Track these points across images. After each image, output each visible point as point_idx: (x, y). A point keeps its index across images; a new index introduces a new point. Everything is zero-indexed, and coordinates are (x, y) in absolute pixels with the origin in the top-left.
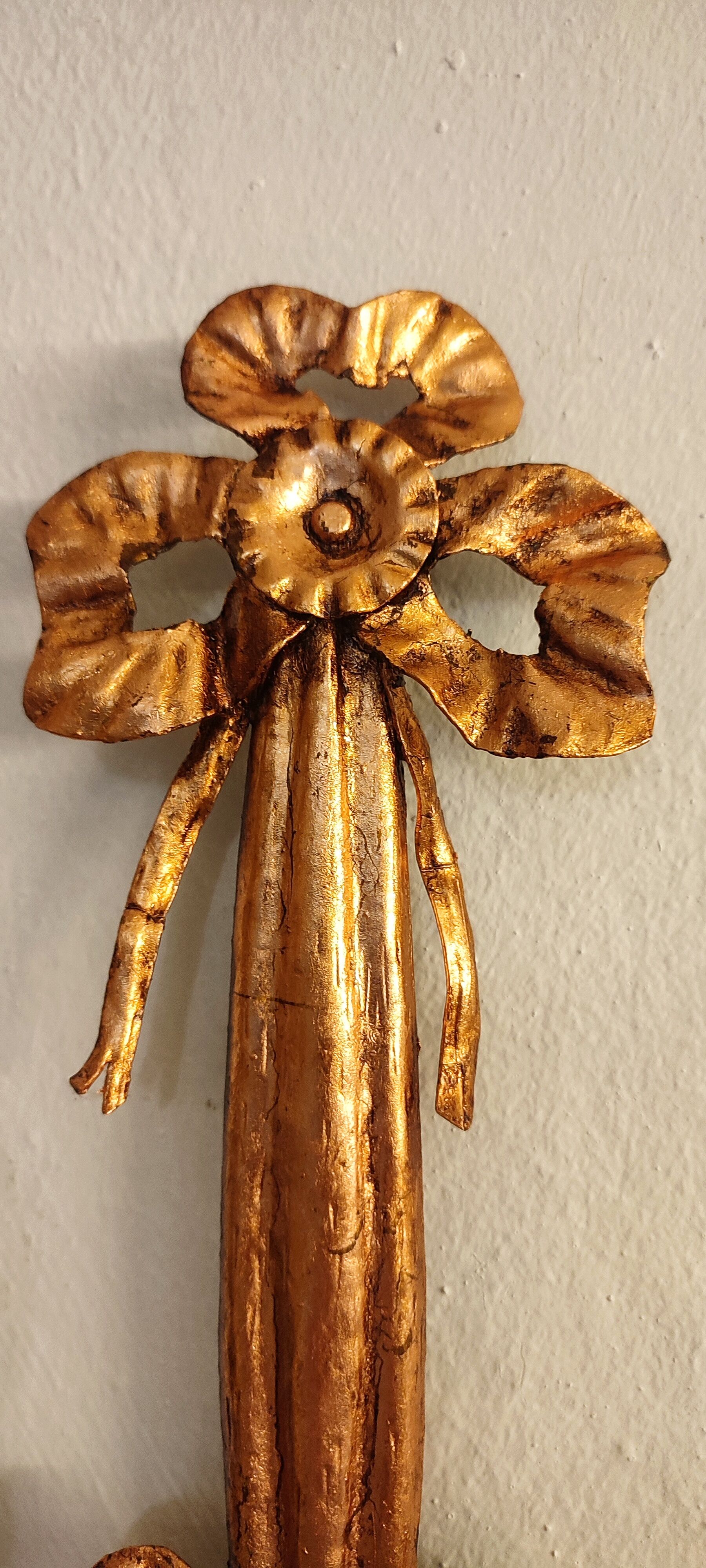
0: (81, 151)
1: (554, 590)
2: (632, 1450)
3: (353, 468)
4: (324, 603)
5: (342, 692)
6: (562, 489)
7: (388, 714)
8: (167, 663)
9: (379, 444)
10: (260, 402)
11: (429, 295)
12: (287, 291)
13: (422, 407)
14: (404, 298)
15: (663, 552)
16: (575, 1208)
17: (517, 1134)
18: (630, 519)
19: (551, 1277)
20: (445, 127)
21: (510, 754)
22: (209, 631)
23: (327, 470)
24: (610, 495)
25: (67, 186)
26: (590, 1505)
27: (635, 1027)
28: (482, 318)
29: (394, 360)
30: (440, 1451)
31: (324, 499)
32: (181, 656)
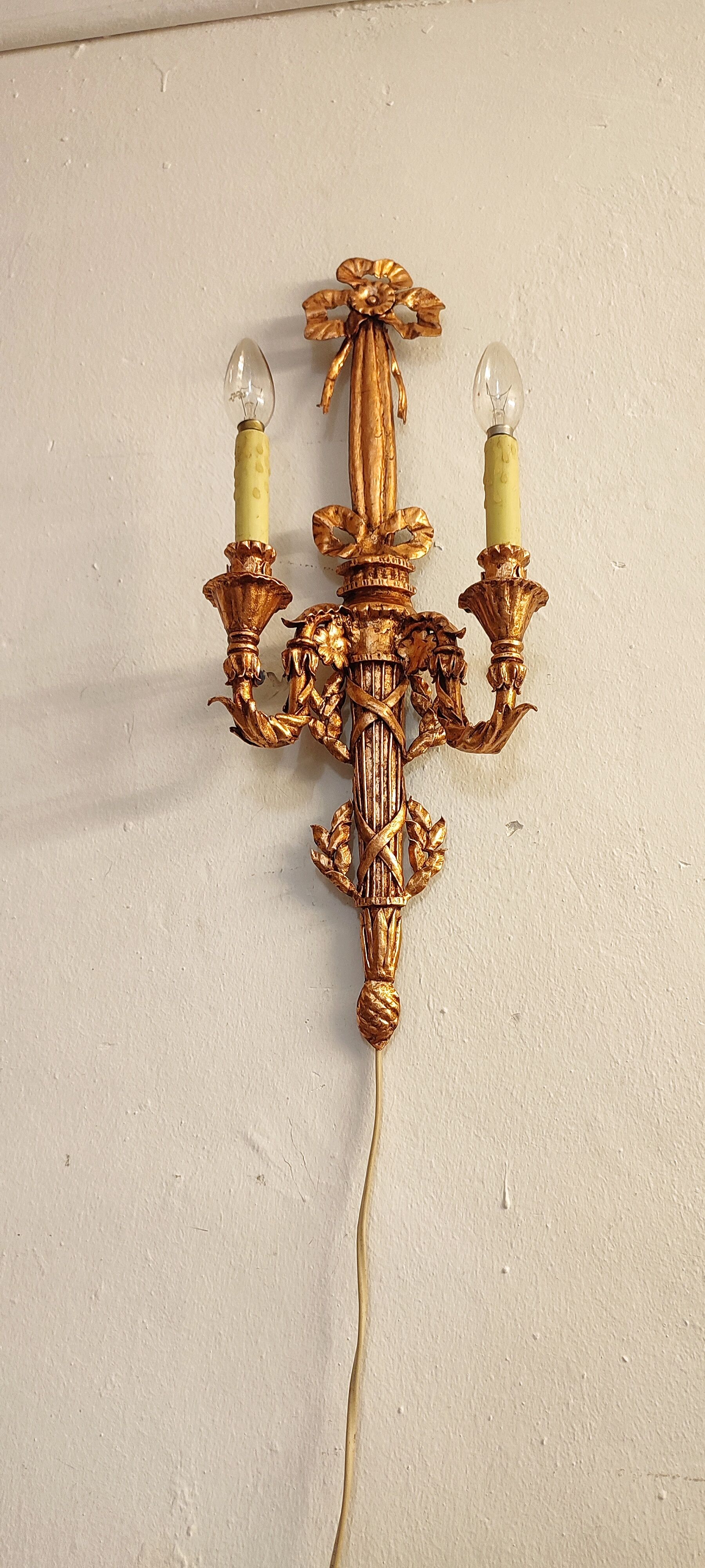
1: (420, 311)
2: (445, 496)
3: (376, 291)
4: (371, 313)
5: (375, 334)
6: (422, 292)
7: (385, 338)
8: (336, 327)
9: (382, 286)
10: (355, 280)
11: (392, 261)
12: (359, 259)
13: (390, 281)
14: (386, 261)
15: (445, 305)
16: (431, 449)
17: (417, 436)
18: (437, 300)
21: (412, 338)
23: (370, 292)
24: (432, 294)
25: (300, 247)
27: (443, 410)
28: (404, 268)
29: (384, 272)
31: (370, 296)
32: (339, 324)
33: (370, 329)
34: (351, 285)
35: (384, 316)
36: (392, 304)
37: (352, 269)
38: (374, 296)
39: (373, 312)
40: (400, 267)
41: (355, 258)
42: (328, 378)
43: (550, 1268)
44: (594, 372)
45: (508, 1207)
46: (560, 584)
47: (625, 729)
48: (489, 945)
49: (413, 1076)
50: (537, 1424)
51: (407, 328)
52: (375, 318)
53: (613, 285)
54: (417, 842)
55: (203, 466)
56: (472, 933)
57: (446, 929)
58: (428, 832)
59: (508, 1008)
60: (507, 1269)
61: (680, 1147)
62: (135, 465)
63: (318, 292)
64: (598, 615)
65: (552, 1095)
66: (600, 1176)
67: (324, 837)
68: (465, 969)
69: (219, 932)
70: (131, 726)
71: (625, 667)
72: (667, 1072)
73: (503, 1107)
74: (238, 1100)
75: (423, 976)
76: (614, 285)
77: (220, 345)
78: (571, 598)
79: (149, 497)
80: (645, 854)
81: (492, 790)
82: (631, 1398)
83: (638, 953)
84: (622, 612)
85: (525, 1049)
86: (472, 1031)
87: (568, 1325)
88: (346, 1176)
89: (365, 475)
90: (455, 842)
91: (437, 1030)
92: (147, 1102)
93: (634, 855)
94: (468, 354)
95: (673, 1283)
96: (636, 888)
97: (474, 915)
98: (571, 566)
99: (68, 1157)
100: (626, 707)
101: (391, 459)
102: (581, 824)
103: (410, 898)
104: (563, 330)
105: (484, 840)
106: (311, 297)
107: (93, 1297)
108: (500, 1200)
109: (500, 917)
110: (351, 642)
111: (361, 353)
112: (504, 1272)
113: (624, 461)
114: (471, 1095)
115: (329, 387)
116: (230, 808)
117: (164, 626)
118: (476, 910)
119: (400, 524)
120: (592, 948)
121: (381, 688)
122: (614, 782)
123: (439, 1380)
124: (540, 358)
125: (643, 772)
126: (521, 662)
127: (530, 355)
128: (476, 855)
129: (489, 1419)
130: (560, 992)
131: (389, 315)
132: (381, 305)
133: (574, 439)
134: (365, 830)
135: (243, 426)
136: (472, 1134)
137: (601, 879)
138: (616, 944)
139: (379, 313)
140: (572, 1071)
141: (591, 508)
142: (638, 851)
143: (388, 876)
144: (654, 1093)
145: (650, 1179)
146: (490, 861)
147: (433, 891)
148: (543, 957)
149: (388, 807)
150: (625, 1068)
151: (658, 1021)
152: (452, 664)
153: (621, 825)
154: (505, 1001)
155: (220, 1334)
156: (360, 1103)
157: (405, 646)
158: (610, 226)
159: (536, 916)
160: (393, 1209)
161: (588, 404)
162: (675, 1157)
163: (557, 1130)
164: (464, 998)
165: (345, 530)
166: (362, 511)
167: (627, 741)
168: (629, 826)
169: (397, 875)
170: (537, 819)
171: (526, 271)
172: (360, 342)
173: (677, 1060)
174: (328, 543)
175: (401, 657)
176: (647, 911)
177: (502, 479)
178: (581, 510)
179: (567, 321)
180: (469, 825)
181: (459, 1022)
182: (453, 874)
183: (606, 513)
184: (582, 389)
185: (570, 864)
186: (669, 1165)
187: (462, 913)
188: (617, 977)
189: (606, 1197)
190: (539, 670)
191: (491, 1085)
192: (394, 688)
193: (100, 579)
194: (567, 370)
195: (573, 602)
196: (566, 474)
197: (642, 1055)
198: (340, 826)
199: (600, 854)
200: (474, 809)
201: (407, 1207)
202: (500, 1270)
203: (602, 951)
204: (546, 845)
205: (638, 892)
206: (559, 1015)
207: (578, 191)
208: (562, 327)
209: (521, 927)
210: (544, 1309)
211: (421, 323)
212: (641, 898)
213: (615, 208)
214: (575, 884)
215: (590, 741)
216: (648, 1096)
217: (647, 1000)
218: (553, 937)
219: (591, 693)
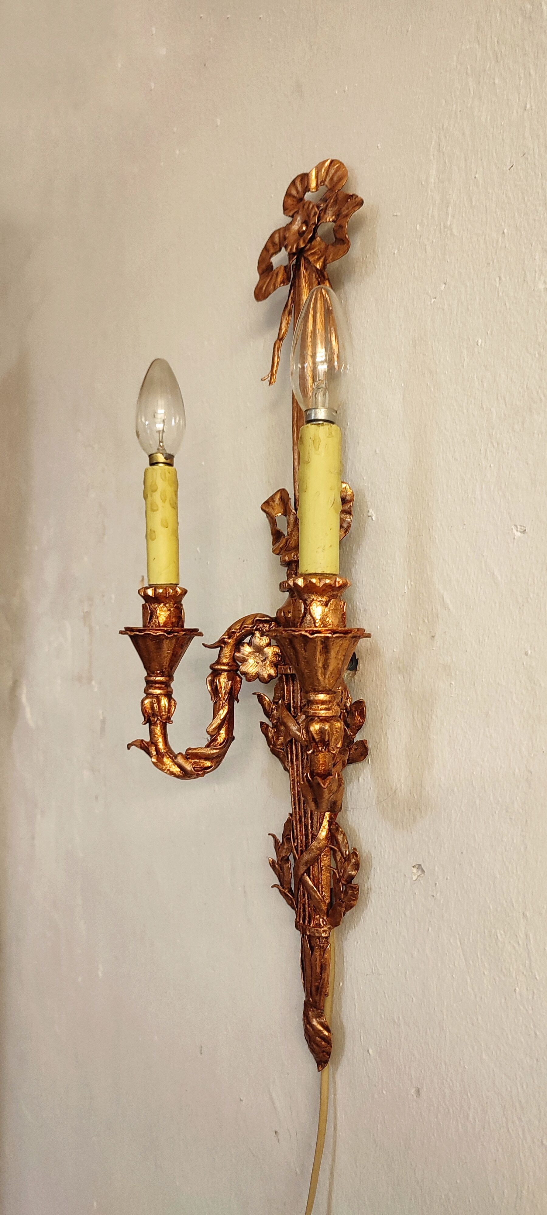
1: (337, 224)
3: (306, 214)
4: (296, 248)
8: (281, 276)
10: (297, 206)
22: (285, 267)
29: (320, 181)
31: (301, 224)
33: (301, 267)
34: (291, 215)
35: (307, 246)
36: (316, 226)
37: (295, 193)
38: (305, 221)
39: (298, 247)
40: (336, 163)
41: (297, 177)
42: (278, 339)
47: (516, 770)
54: (336, 872)
58: (345, 861)
59: (412, 1077)
62: (213, 448)
63: (271, 237)
64: (497, 604)
67: (277, 848)
71: (520, 682)
78: (473, 580)
79: (219, 480)
80: (527, 950)
84: (520, 600)
85: (422, 1129)
86: (388, 1084)
93: (516, 946)
94: (396, 251)
97: (389, 959)
98: (475, 534)
102: (471, 887)
103: (332, 928)
104: (477, 176)
105: (397, 879)
115: (276, 350)
118: (390, 955)
124: (455, 231)
128: (391, 893)
131: (314, 242)
132: (309, 232)
137: (486, 966)
139: (303, 245)
141: (496, 446)
146: (400, 904)
149: (309, 831)
153: (507, 902)
159: (432, 985)
164: (382, 1047)
168: (512, 906)
169: (317, 905)
170: (436, 867)
178: (486, 451)
181: (378, 1069)
184: (493, 263)
185: (460, 933)
196: (475, 399)
204: (442, 902)
209: (421, 991)
214: (464, 960)
218: (445, 1016)
219: (487, 714)
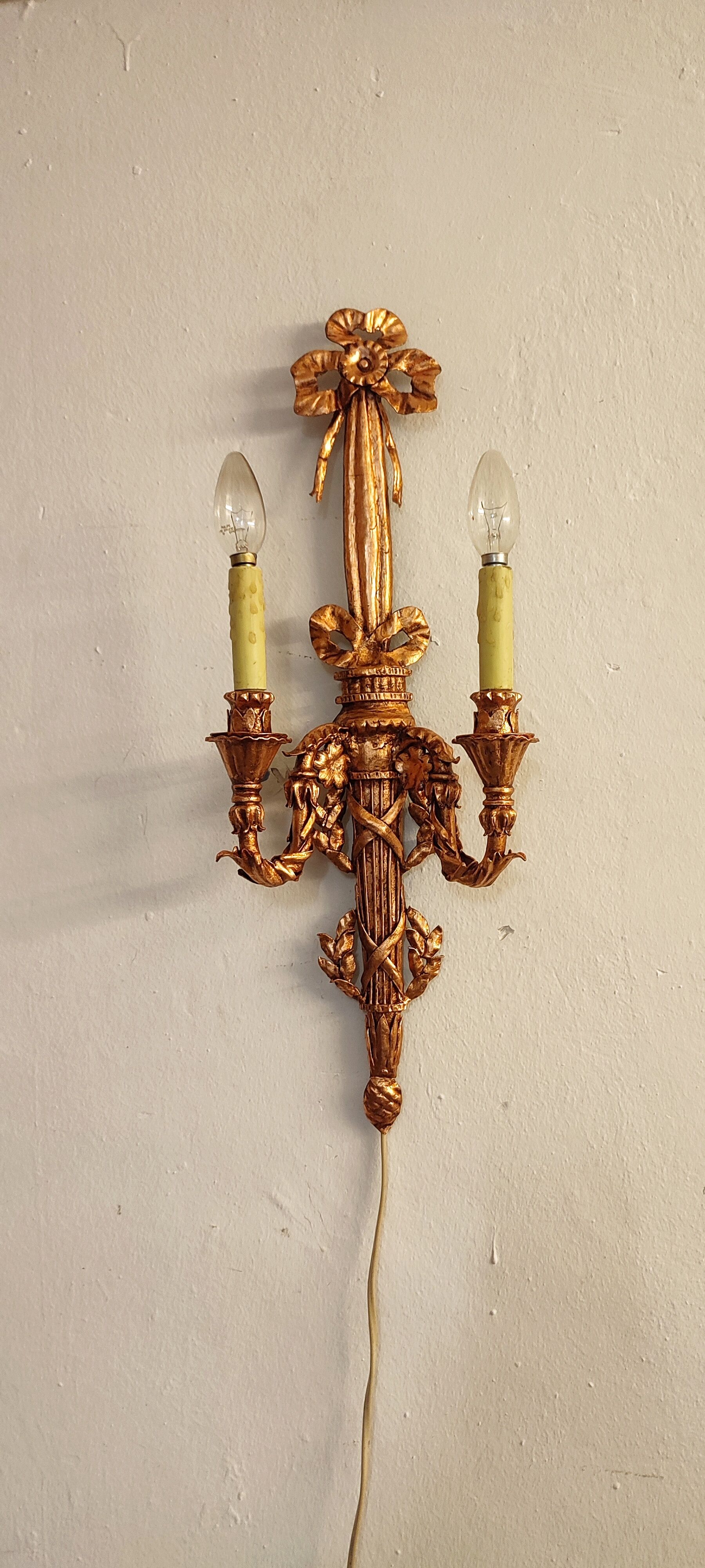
0: (289, 271)
1: (414, 378)
2: (442, 586)
3: (368, 352)
4: (363, 382)
5: (367, 404)
6: (416, 355)
7: (378, 409)
8: (327, 398)
9: (374, 346)
10: (345, 337)
11: (384, 309)
12: (350, 310)
13: (383, 337)
14: (378, 310)
15: (440, 369)
16: (427, 531)
17: (413, 515)
18: (432, 362)
19: (422, 548)
20: (386, 265)
21: (406, 414)
22: (336, 392)
23: (361, 353)
24: (427, 356)
25: (286, 281)
26: (433, 600)
27: (440, 485)
28: (397, 315)
29: (376, 326)
30: (397, 594)
31: (361, 359)
32: (330, 396)
33: (362, 400)
34: (342, 346)
35: (376, 385)
36: (385, 370)
37: (342, 323)
38: (365, 358)
39: (365, 382)
40: (394, 315)
41: (345, 310)
42: (320, 457)
43: (530, 1312)
44: (596, 446)
45: (496, 1262)
46: (555, 686)
47: (612, 838)
48: (481, 1041)
49: (414, 1151)
50: (518, 1430)
51: (401, 400)
52: (367, 387)
53: (619, 341)
54: (416, 950)
55: (197, 542)
56: (466, 1029)
57: (443, 1025)
58: (426, 940)
59: (498, 1097)
60: (495, 1312)
61: (645, 1220)
62: (129, 538)
63: (307, 354)
64: (591, 720)
65: (535, 1172)
66: (575, 1241)
67: (331, 946)
68: (460, 1061)
69: (238, 1019)
70: (145, 818)
71: (615, 776)
72: (636, 1158)
73: (492, 1180)
74: (262, 1166)
75: (422, 1064)
76: (621, 340)
77: (207, 399)
78: (565, 702)
79: (146, 576)
80: (626, 962)
81: (485, 894)
82: (594, 1413)
83: (615, 1053)
84: (614, 718)
85: (512, 1133)
86: (466, 1116)
87: (545, 1357)
88: (358, 1233)
89: (361, 570)
90: (451, 943)
91: (435, 1113)
92: (183, 1164)
93: (616, 962)
94: (466, 420)
95: (633, 1329)
96: (616, 993)
97: (468, 1012)
98: (566, 666)
99: (119, 1206)
100: (614, 817)
101: (386, 553)
102: (567, 931)
103: (409, 1001)
104: (565, 394)
105: (478, 944)
106: (300, 360)
107: (150, 1319)
108: (489, 1256)
109: (492, 1016)
110: (351, 757)
111: (354, 428)
112: (491, 1313)
113: (623, 550)
114: (465, 1169)
115: (321, 469)
116: (242, 902)
117: (169, 717)
118: (470, 1008)
119: (397, 625)
120: (574, 1047)
121: (380, 804)
122: (600, 891)
123: (438, 1394)
124: (540, 427)
125: (628, 882)
126: (511, 809)
127: (530, 423)
128: (470, 957)
129: (479, 1424)
130: (544, 1085)
131: (382, 384)
132: (374, 372)
133: (573, 524)
134: (368, 942)
135: (237, 561)
136: (466, 1202)
137: (585, 984)
138: (596, 1043)
139: (371, 383)
140: (554, 1153)
141: (588, 603)
142: (619, 958)
143: (389, 984)
144: (624, 1175)
145: (618, 1246)
146: (483, 963)
147: (431, 989)
148: (530, 1053)
149: (389, 919)
150: (600, 1153)
151: (630, 1113)
152: (446, 793)
153: (605, 933)
154: (496, 1091)
155: (256, 1352)
156: (368, 1171)
157: (402, 760)
158: (619, 264)
159: (524, 1016)
160: (398, 1261)
161: (588, 483)
162: (640, 1229)
163: (539, 1201)
164: (459, 1087)
165: (341, 632)
166: (358, 611)
167: (614, 850)
168: (612, 934)
169: (397, 983)
170: (528, 925)
171: (527, 320)
172: (352, 416)
173: (646, 1148)
174: (324, 648)
175: (398, 772)
176: (625, 1014)
177: (495, 618)
178: (577, 605)
179: (570, 384)
180: (464, 928)
181: (455, 1108)
182: (450, 974)
183: (602, 609)
184: (583, 465)
185: (557, 968)
186: (634, 1235)
187: (458, 1010)
188: (596, 1073)
189: (579, 1258)
190: (531, 775)
191: (482, 1162)
192: (392, 803)
193: (103, 664)
194: (568, 443)
195: (566, 705)
196: (564, 564)
197: (615, 1142)
198: (344, 935)
199: (585, 960)
200: (469, 913)
201: (410, 1259)
202: (489, 1312)
203: (583, 1049)
204: (535, 950)
205: (618, 997)
206: (543, 1104)
207: (586, 218)
208: (565, 391)
209: (510, 1025)
210: (524, 1344)
211: (415, 393)
212: (620, 1002)
213: (626, 241)
214: (560, 987)
215: (578, 850)
216: (619, 1176)
217: (622, 1095)
218: (540, 1035)
219: (581, 801)
